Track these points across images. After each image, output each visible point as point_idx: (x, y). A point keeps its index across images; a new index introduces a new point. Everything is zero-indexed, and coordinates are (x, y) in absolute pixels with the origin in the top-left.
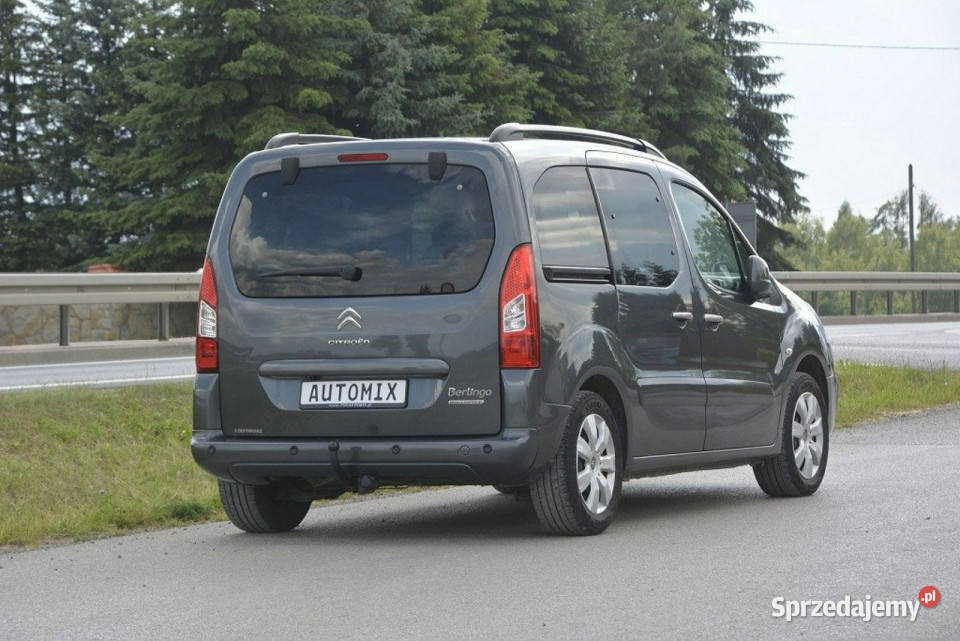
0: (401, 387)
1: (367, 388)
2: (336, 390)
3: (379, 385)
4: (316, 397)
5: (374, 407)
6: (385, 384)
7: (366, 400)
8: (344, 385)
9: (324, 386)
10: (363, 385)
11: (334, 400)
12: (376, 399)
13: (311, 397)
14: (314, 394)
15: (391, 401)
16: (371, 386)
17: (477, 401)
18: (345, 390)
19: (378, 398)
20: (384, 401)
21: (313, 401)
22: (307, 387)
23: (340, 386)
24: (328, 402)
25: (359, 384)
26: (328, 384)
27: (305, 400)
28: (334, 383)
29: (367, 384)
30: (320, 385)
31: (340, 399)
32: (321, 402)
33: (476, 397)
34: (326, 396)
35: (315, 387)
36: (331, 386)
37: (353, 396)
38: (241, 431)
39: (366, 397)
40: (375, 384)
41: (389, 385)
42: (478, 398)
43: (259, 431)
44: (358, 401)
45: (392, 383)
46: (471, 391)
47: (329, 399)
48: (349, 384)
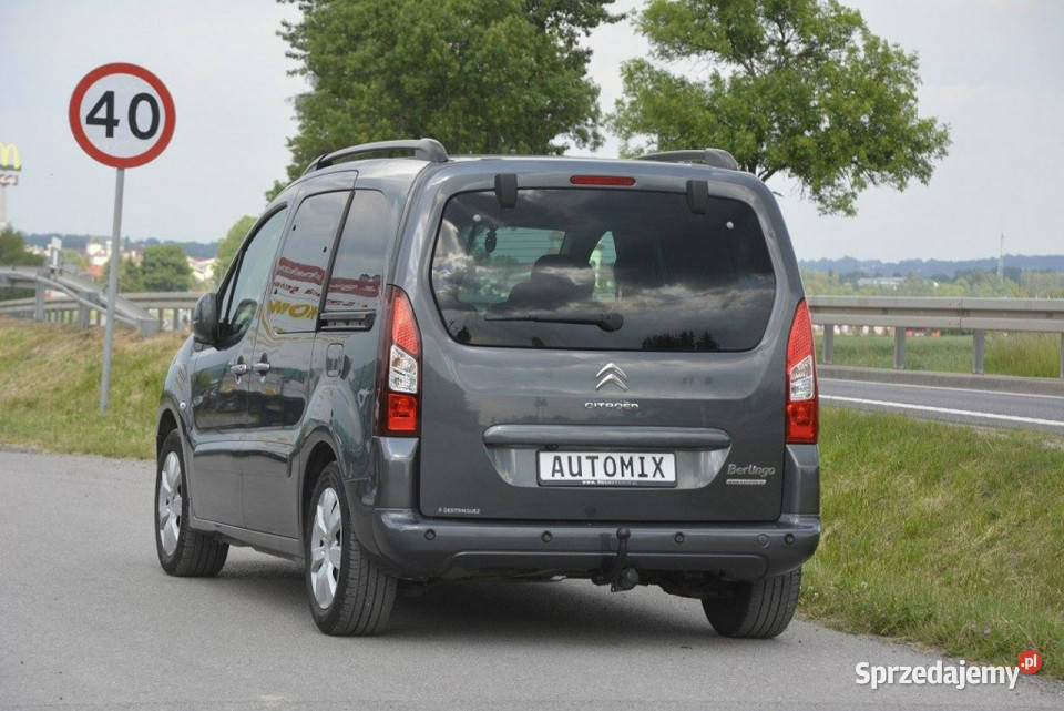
0: (668, 461)
1: (627, 462)
2: (586, 465)
3: (642, 459)
4: (561, 471)
5: (640, 485)
6: (648, 457)
7: (628, 477)
8: (597, 458)
9: (570, 459)
10: (622, 458)
11: (586, 476)
12: (640, 475)
13: (554, 471)
14: (557, 468)
15: (658, 478)
16: (631, 460)
17: (759, 482)
18: (599, 464)
19: (643, 475)
20: (650, 478)
21: (558, 477)
22: (546, 459)
23: (593, 459)
24: (578, 478)
25: (616, 456)
26: (574, 456)
27: (546, 475)
28: (583, 455)
29: (626, 457)
30: (564, 456)
31: (594, 475)
32: (568, 477)
33: (757, 477)
34: (575, 470)
35: (557, 459)
36: (579, 458)
37: (610, 471)
38: (448, 511)
39: (627, 472)
40: (636, 457)
41: (654, 459)
42: (760, 478)
43: (475, 512)
44: (618, 477)
45: (658, 456)
46: (753, 469)
47: (580, 473)
48: (602, 456)
